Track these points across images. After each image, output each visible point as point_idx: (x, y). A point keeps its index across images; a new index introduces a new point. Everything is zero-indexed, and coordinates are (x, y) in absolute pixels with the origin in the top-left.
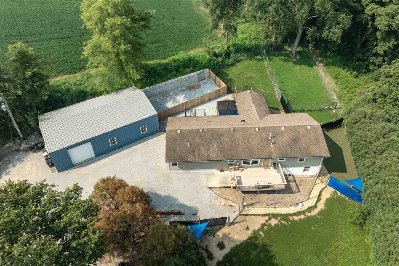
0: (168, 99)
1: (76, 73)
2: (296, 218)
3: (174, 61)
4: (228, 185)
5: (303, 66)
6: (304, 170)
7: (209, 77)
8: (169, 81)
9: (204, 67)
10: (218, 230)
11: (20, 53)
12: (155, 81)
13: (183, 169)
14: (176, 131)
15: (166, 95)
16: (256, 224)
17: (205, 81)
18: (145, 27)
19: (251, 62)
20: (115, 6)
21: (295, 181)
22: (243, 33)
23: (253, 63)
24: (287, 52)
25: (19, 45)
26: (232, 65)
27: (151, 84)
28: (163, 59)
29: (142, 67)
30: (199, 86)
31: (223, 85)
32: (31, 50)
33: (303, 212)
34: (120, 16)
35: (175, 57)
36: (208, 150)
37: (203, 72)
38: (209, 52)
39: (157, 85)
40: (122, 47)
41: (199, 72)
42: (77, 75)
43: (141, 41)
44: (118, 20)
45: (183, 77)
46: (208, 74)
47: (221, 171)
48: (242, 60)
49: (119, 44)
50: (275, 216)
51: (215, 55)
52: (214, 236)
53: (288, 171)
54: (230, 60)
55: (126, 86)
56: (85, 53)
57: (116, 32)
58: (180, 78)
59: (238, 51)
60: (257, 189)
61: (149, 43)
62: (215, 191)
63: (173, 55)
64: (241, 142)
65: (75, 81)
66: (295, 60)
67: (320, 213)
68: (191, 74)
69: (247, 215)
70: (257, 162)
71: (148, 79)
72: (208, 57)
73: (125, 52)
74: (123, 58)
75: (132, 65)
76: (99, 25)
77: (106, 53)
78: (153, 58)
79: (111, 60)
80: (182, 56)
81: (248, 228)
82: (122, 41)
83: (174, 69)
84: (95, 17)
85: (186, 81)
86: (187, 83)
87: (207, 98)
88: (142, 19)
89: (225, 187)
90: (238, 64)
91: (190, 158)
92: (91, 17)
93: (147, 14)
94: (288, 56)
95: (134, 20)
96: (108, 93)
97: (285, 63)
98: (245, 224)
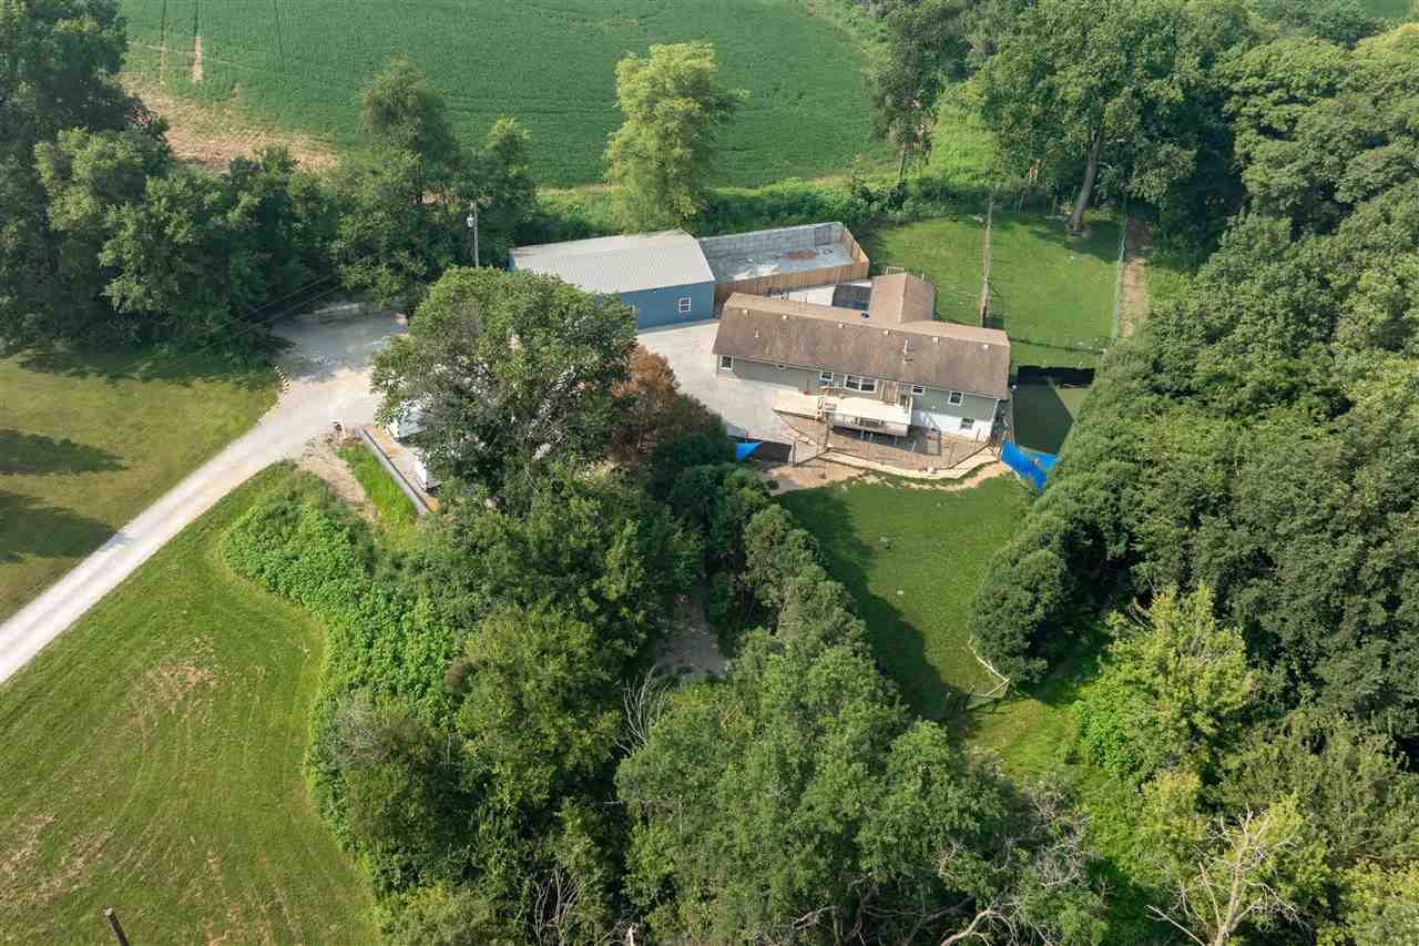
0: (741, 268)
1: (571, 187)
2: (913, 485)
3: (772, 194)
4: (810, 414)
5: (1086, 257)
6: (963, 426)
7: (841, 240)
8: (750, 234)
9: (833, 219)
10: (775, 467)
11: (508, 137)
12: (724, 228)
13: (739, 377)
14: (741, 310)
15: (738, 258)
16: (840, 475)
17: (830, 247)
18: (723, 119)
19: (953, 224)
20: (678, 80)
21: (939, 439)
22: (966, 155)
23: (955, 229)
24: (1060, 217)
25: (511, 124)
26: (902, 224)
27: (715, 232)
28: (750, 188)
29: (702, 195)
30: (812, 255)
31: (864, 258)
32: (525, 134)
33: (933, 482)
34: (685, 96)
35: (778, 187)
36: (789, 347)
37: (829, 227)
38: (854, 188)
39: (726, 237)
40: (677, 151)
41: (820, 225)
42: (573, 191)
43: (711, 145)
44: (680, 105)
45: (782, 230)
46: (839, 235)
47: (806, 393)
48: (932, 218)
49: (673, 146)
50: (876, 473)
51: (866, 195)
52: (765, 472)
53: (931, 420)
54: (898, 213)
55: (667, 226)
56: (610, 153)
57: (672, 125)
58: (776, 231)
59: (928, 196)
60: (857, 427)
61: (727, 150)
62: (786, 418)
63: (774, 183)
64: (849, 347)
65: (570, 201)
66: (1070, 239)
67: (963, 492)
68: (801, 227)
69: (830, 461)
70: (871, 388)
71: (709, 221)
72: (848, 196)
73: (679, 161)
74: (672, 170)
75: (685, 189)
76: (645, 106)
77: (642, 157)
78: (729, 182)
79: (649, 173)
80: (793, 186)
81: (823, 477)
82: (679, 142)
83: (768, 209)
84: (643, 93)
85: (787, 238)
86: (788, 245)
87: (821, 279)
88: (722, 105)
89: (806, 417)
90: (916, 225)
91: (754, 356)
92: (635, 90)
93: (731, 97)
94: (1059, 229)
95: (706, 106)
96: (631, 232)
97: (1042, 242)
98: (822, 471)
